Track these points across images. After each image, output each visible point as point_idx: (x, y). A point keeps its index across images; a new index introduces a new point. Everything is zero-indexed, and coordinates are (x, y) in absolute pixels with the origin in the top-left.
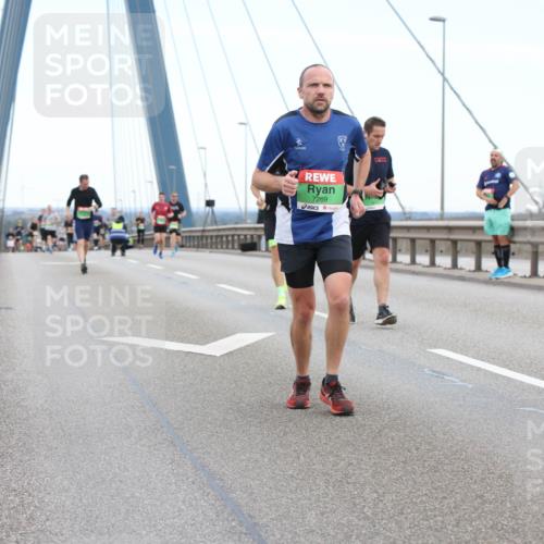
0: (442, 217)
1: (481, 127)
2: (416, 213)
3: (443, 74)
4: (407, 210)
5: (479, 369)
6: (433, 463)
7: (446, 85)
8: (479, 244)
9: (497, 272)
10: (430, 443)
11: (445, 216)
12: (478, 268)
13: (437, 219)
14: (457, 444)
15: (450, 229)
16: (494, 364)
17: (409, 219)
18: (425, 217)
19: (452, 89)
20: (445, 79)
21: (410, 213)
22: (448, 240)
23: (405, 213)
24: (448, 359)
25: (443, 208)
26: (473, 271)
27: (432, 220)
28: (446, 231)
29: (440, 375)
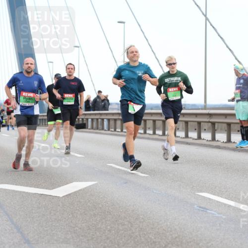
0: (205, 107)
1: (230, 50)
2: (189, 105)
8: (229, 125)
11: (207, 107)
12: (229, 140)
13: (202, 109)
15: (210, 115)
19: (211, 25)
20: (207, 19)
22: (209, 122)
24: (210, 199)
25: (205, 101)
26: (226, 142)
27: (199, 109)
28: (208, 116)
29: (205, 209)
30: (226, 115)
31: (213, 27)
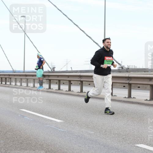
0: (24, 72)
1: (35, 47)
2: (17, 71)
3: (25, 32)
4: (14, 70)
5: (34, 115)
6: (21, 141)
7: (25, 35)
8: (34, 80)
9: (39, 87)
10: (20, 136)
11: (25, 72)
12: (34, 86)
13: (22, 73)
14: (28, 136)
15: (26, 75)
16: (38, 113)
17: (15, 72)
18: (19, 72)
19: (27, 36)
20: (25, 33)
21: (15, 71)
22: (26, 78)
23: (13, 71)
24: (25, 112)
25: (24, 69)
26: (33, 87)
27: (21, 73)
28: (25, 76)
29: (23, 116)
30: (33, 76)
31: (28, 37)
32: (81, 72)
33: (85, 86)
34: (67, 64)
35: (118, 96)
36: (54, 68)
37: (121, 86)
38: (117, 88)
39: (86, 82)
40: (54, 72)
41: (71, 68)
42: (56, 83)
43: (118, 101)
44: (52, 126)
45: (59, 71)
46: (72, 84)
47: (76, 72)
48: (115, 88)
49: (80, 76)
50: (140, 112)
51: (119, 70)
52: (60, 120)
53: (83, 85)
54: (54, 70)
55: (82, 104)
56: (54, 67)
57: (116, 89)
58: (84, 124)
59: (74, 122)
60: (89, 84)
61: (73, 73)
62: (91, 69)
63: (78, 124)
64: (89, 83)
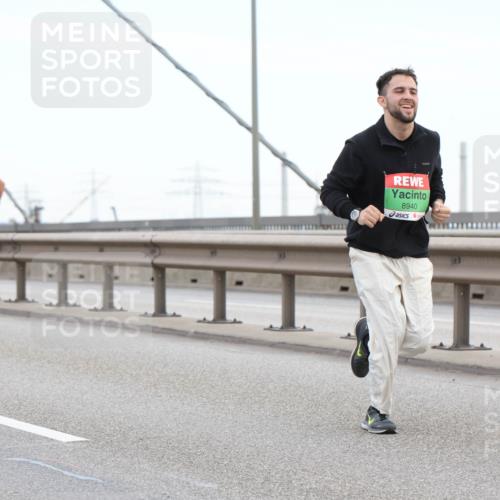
32: (156, 225)
33: (177, 287)
34: (94, 192)
35: (319, 329)
36: (37, 210)
37: (333, 288)
38: (311, 295)
39: (181, 272)
40: (36, 226)
41: (113, 209)
42: (50, 276)
43: (317, 352)
44: (36, 460)
45: (61, 225)
46: (116, 278)
47: (136, 226)
48: (305, 295)
49: (153, 247)
50: (412, 396)
51: (320, 216)
52: (73, 434)
53: (167, 284)
54: (37, 221)
55: (166, 365)
56: (39, 205)
57: (308, 300)
58: (173, 450)
59: (133, 443)
60: (194, 281)
61: (120, 230)
62: (198, 216)
63: (147, 449)
64: (191, 274)
